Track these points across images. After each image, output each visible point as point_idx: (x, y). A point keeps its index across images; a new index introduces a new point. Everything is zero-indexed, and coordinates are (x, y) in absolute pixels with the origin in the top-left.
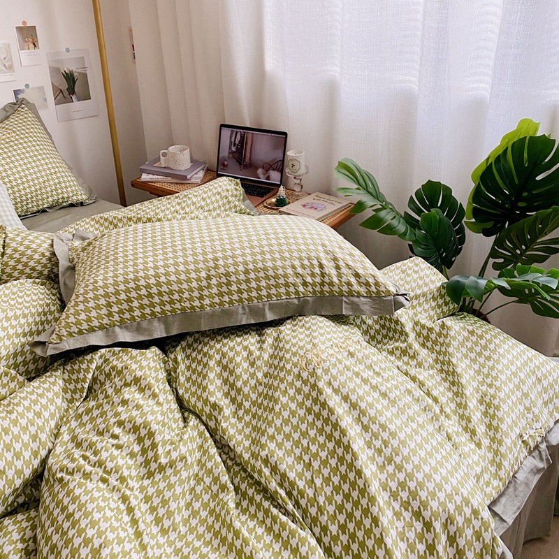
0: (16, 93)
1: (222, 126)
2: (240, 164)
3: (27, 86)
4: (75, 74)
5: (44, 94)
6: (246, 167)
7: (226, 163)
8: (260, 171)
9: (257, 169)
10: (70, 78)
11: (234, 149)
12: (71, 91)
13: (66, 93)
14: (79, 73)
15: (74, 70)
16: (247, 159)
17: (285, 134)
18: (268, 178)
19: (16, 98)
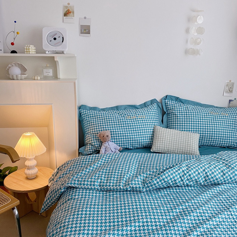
0: (230, 101)
19: (229, 102)
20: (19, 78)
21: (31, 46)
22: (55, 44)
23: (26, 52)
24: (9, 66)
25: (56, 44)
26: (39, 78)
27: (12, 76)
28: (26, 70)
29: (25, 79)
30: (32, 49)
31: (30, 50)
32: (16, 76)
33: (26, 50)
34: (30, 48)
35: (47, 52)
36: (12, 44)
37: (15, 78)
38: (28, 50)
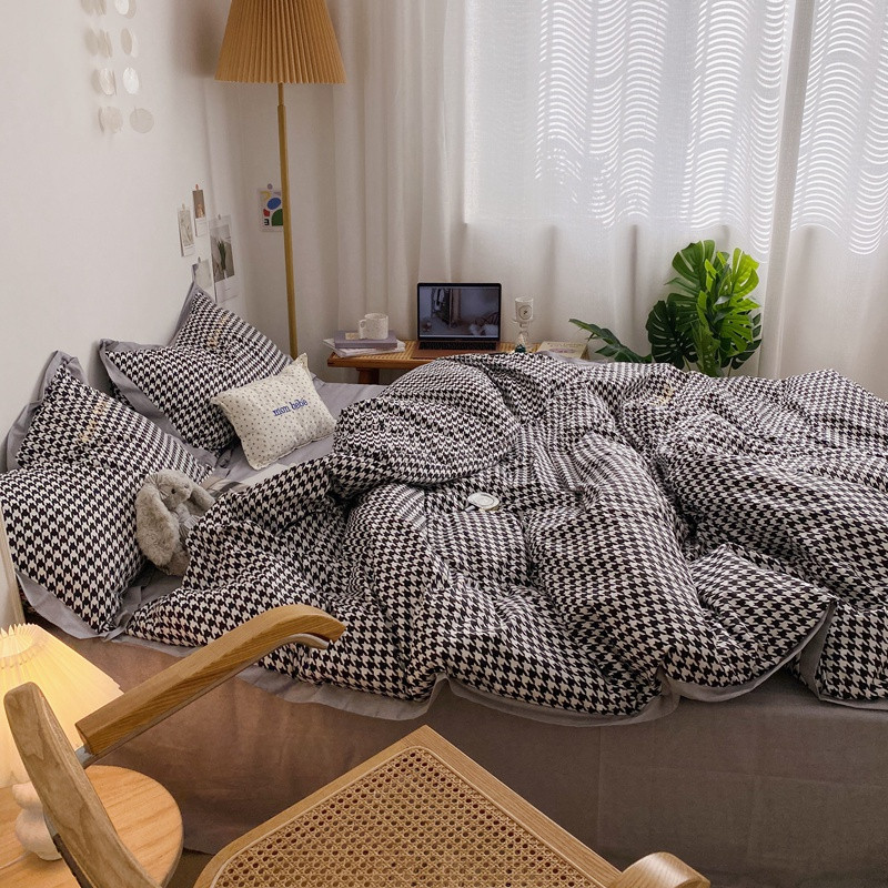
1: (420, 285)
2: (448, 323)
3: (199, 260)
4: (225, 245)
5: (209, 269)
6: (455, 325)
7: (429, 324)
8: (473, 328)
9: (469, 325)
10: (222, 250)
11: (437, 308)
12: (223, 265)
13: (222, 268)
14: (227, 243)
15: (224, 240)
16: (456, 317)
17: (499, 285)
18: (483, 333)
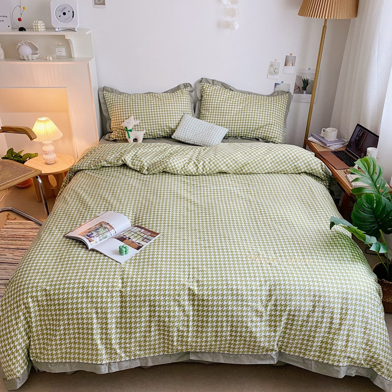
0: (276, 84)
1: (358, 125)
3: (282, 82)
4: (309, 81)
5: (289, 87)
7: (351, 144)
10: (306, 83)
11: (357, 138)
12: (304, 88)
13: (301, 89)
14: (312, 81)
15: (310, 79)
16: (360, 146)
17: (378, 137)
19: (275, 86)
20: (30, 59)
21: (39, 22)
22: (65, 20)
23: (35, 30)
24: (19, 45)
25: (67, 19)
26: (51, 58)
27: (23, 57)
28: (37, 49)
29: (37, 59)
30: (41, 26)
31: (39, 27)
32: (27, 56)
33: (34, 27)
34: (39, 25)
35: (57, 30)
36: (20, 20)
37: (26, 58)
38: (36, 27)
